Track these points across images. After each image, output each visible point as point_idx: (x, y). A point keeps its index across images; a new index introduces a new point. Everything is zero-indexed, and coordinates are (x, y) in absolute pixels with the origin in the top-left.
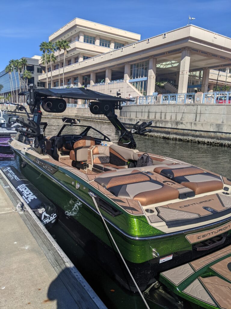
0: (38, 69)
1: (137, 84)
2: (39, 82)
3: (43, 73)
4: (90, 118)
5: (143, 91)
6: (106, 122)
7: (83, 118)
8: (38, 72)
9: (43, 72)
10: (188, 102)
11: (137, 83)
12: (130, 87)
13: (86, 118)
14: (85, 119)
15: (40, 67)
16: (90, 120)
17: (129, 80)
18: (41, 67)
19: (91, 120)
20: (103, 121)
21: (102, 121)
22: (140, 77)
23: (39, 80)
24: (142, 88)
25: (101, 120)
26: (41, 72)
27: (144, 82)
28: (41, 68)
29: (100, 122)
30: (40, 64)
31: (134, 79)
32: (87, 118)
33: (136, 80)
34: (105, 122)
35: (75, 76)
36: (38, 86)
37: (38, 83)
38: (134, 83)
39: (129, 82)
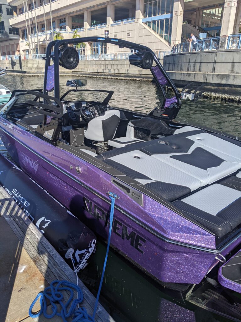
0: (8, 10)
1: (155, 24)
2: (11, 27)
3: (14, 16)
4: (96, 74)
5: (164, 34)
6: (122, 79)
7: (84, 74)
8: (8, 14)
9: (15, 13)
10: (231, 47)
11: (154, 22)
12: (145, 28)
13: (89, 74)
14: (87, 76)
15: (9, 7)
16: (95, 76)
17: (143, 19)
18: (11, 6)
19: (98, 76)
20: (117, 78)
21: (115, 78)
22: (159, 14)
23: (11, 26)
24: (163, 30)
25: (113, 76)
26: (12, 14)
27: (166, 20)
28: (11, 8)
29: (112, 79)
30: (9, 3)
31: (150, 18)
32: (91, 75)
33: (153, 18)
34: (120, 79)
35: (61, 18)
36: (10, 33)
37: (10, 30)
38: (151, 22)
39: (143, 22)
